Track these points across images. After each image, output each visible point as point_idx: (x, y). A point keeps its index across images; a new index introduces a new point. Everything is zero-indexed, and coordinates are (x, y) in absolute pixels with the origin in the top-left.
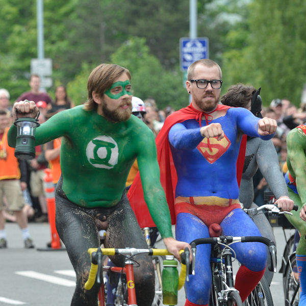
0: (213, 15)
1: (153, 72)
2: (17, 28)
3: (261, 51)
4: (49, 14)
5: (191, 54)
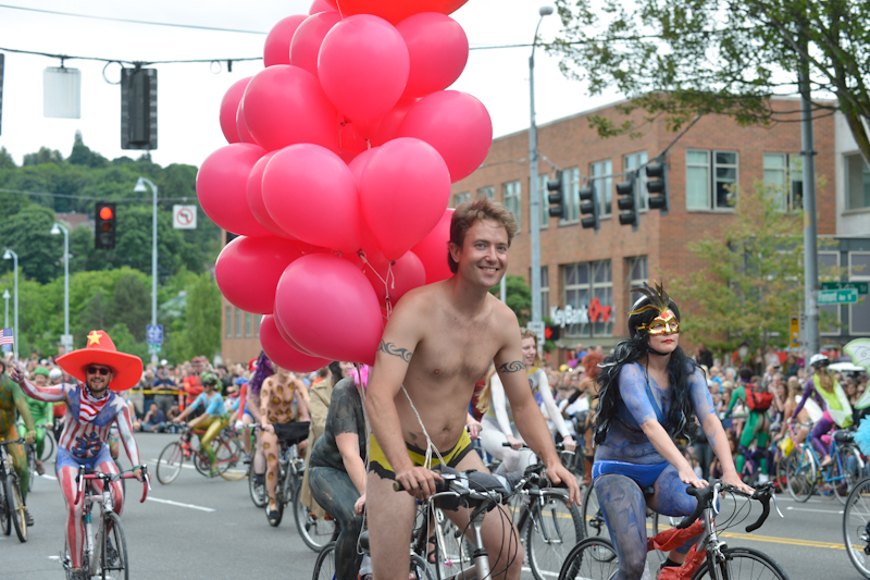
0: (164, 311)
1: (131, 343)
2: (53, 316)
3: (192, 333)
4: (72, 309)
5: (153, 334)
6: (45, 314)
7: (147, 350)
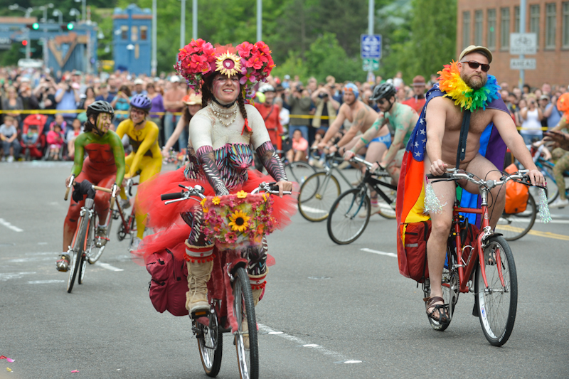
0: (383, 17)
1: (340, 59)
2: (242, 24)
4: (266, 15)
5: (369, 46)
6: (232, 20)
7: (361, 67)
